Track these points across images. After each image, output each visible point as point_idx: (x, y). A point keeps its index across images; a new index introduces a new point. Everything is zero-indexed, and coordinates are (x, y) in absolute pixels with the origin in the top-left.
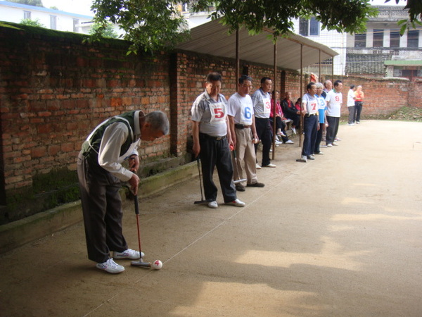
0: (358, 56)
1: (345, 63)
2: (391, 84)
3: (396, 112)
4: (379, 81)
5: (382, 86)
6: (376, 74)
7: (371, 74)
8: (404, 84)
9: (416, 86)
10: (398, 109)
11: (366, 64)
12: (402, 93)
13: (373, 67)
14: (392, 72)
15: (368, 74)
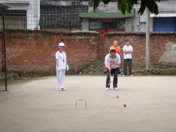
0: (54, 7)
1: (39, 15)
2: (81, 38)
3: (87, 66)
4: (67, 35)
5: (71, 40)
6: (71, 27)
7: (66, 27)
8: (94, 38)
9: (106, 39)
10: (88, 63)
11: (62, 17)
12: (93, 47)
13: (68, 20)
14: (87, 24)
15: (63, 27)
